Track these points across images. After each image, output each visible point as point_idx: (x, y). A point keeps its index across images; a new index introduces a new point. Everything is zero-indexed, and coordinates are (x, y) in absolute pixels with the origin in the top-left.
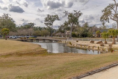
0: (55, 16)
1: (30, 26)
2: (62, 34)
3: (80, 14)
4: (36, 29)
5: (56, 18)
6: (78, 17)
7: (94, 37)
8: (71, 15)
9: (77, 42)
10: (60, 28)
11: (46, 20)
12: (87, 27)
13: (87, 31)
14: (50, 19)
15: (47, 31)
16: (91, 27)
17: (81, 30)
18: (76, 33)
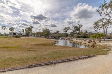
0: (68, 28)
1: (58, 32)
2: (72, 36)
3: (81, 26)
4: (61, 34)
5: (69, 28)
6: (80, 27)
7: (90, 38)
8: (76, 27)
9: (77, 40)
10: (71, 33)
11: (64, 30)
12: (87, 32)
13: (86, 35)
14: (66, 29)
15: (65, 35)
16: (89, 33)
17: (83, 34)
18: (80, 36)
